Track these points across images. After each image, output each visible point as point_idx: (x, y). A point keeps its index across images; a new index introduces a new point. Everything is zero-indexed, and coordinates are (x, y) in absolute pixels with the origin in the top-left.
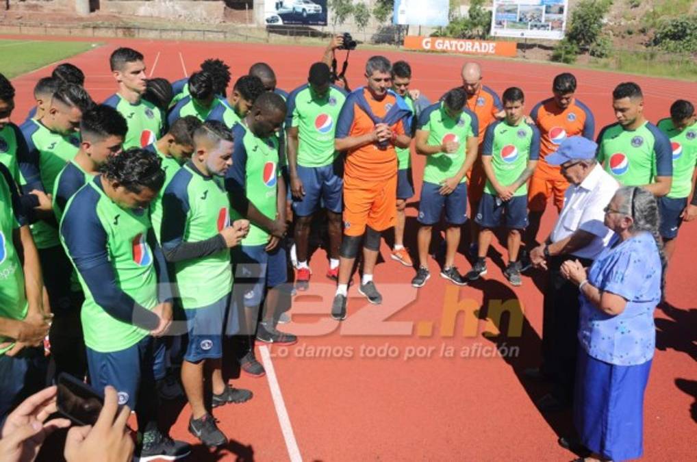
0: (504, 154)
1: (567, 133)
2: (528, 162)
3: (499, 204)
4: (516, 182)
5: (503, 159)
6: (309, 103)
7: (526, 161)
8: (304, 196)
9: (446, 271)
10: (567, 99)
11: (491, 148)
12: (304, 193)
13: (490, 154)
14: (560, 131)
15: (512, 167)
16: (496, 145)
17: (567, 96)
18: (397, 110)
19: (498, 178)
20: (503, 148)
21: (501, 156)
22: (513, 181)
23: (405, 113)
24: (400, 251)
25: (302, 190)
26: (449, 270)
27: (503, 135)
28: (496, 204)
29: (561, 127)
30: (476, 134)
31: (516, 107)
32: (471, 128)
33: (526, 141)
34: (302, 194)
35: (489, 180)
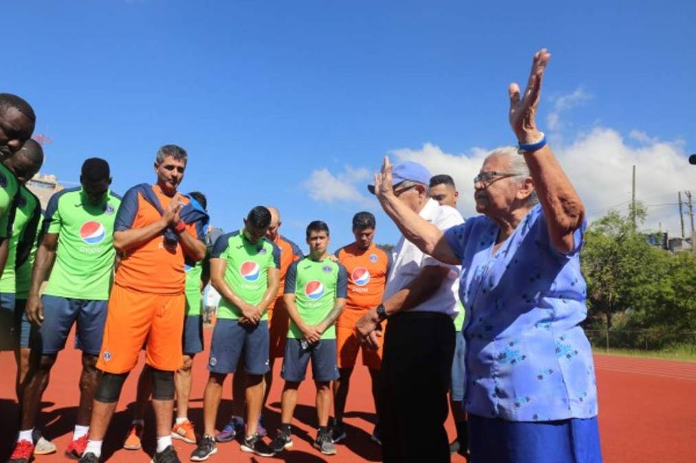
0: (308, 291)
1: (371, 274)
2: (335, 300)
3: (304, 348)
4: (323, 321)
5: (307, 296)
6: (77, 206)
7: (333, 300)
8: (41, 321)
9: (249, 442)
10: (367, 235)
11: (294, 285)
12: (42, 318)
13: (293, 292)
14: (364, 271)
15: (319, 304)
16: (299, 283)
17: (367, 231)
18: (192, 209)
19: (302, 317)
20: (307, 283)
21: (305, 294)
22: (320, 321)
23: (201, 216)
24: (183, 425)
25: (40, 312)
26: (252, 440)
27: (307, 271)
28: (301, 347)
29: (363, 268)
30: (278, 266)
31: (321, 238)
32: (273, 258)
33: (332, 277)
34: (38, 318)
35: (293, 321)
